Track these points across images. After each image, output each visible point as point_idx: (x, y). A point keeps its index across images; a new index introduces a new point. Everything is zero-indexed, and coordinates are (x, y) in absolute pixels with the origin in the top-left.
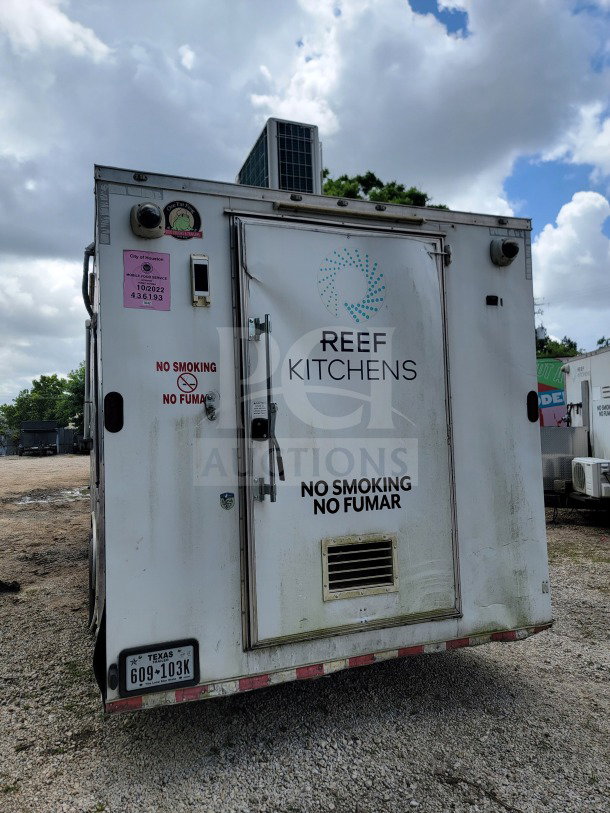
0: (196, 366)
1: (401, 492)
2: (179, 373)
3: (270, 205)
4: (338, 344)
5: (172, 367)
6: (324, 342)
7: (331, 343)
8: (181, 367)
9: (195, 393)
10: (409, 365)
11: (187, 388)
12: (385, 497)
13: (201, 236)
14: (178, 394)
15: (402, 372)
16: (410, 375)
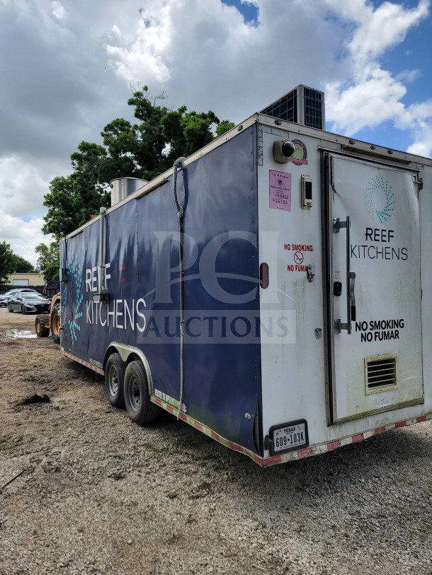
0: (303, 248)
1: (399, 329)
2: (295, 251)
3: (340, 146)
4: (373, 236)
5: (291, 248)
6: (367, 234)
7: (370, 235)
8: (296, 248)
9: (302, 264)
10: (404, 251)
11: (298, 261)
12: (392, 332)
13: (307, 164)
14: (295, 265)
15: (401, 255)
16: (405, 257)
